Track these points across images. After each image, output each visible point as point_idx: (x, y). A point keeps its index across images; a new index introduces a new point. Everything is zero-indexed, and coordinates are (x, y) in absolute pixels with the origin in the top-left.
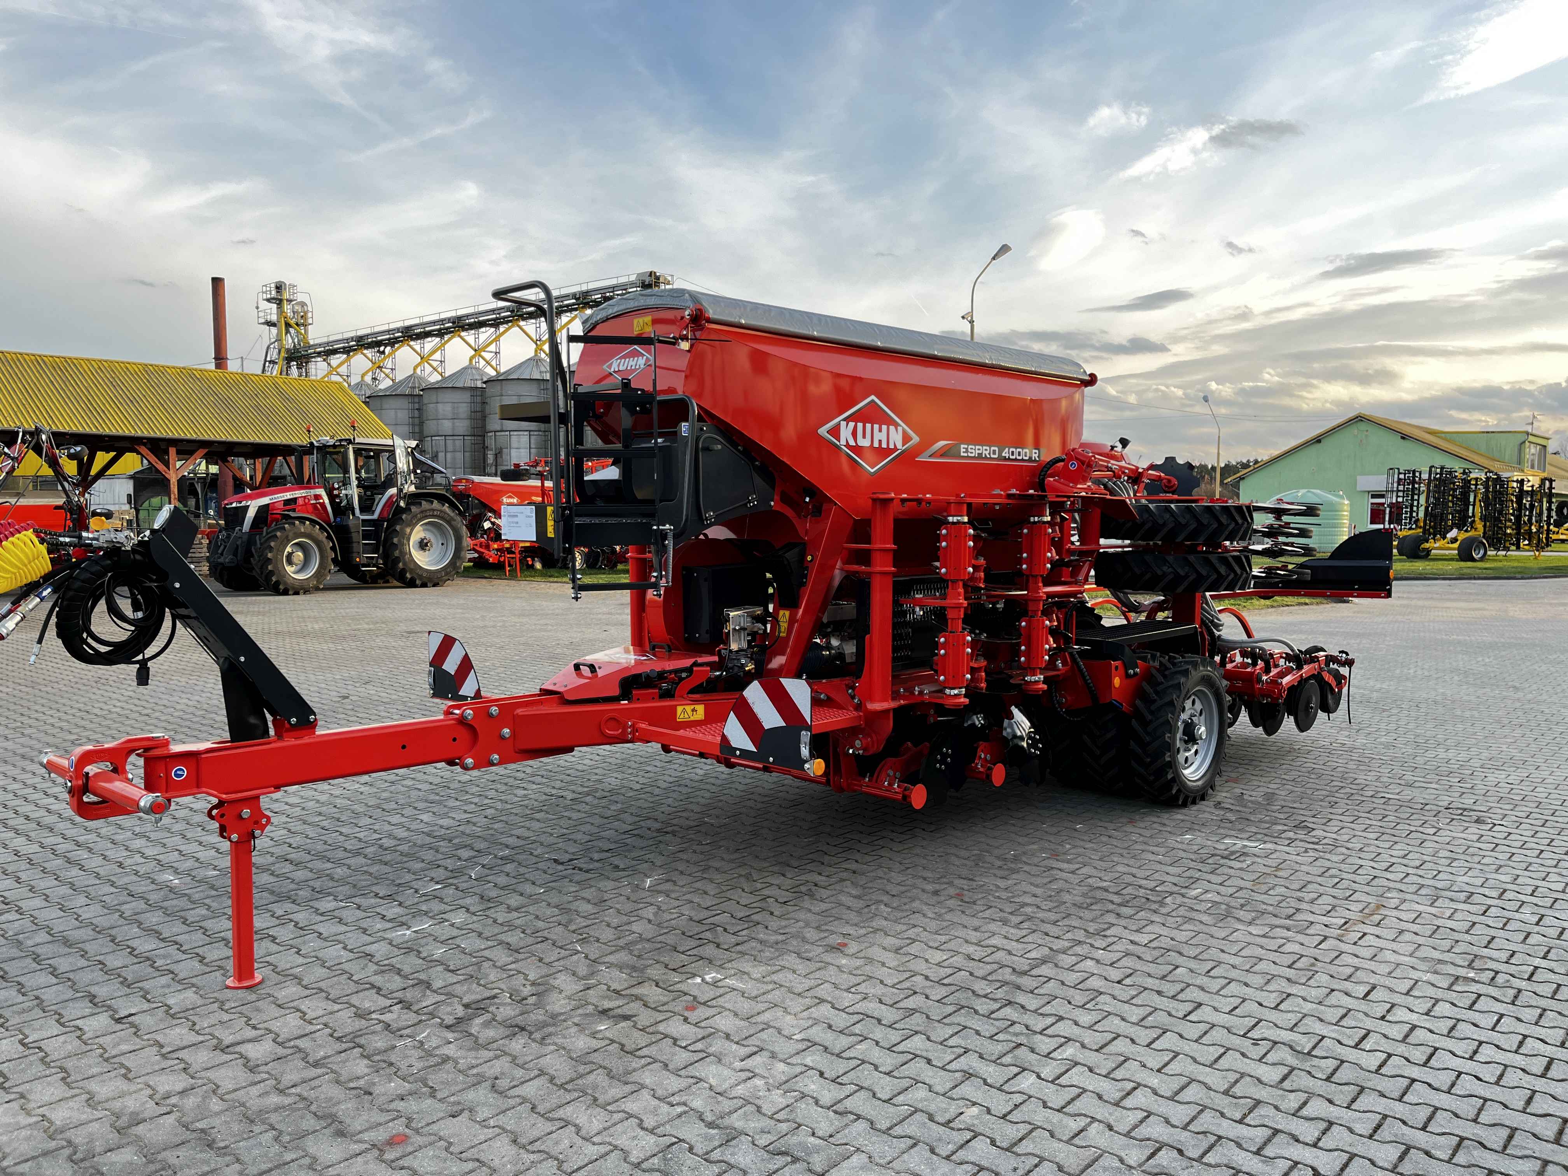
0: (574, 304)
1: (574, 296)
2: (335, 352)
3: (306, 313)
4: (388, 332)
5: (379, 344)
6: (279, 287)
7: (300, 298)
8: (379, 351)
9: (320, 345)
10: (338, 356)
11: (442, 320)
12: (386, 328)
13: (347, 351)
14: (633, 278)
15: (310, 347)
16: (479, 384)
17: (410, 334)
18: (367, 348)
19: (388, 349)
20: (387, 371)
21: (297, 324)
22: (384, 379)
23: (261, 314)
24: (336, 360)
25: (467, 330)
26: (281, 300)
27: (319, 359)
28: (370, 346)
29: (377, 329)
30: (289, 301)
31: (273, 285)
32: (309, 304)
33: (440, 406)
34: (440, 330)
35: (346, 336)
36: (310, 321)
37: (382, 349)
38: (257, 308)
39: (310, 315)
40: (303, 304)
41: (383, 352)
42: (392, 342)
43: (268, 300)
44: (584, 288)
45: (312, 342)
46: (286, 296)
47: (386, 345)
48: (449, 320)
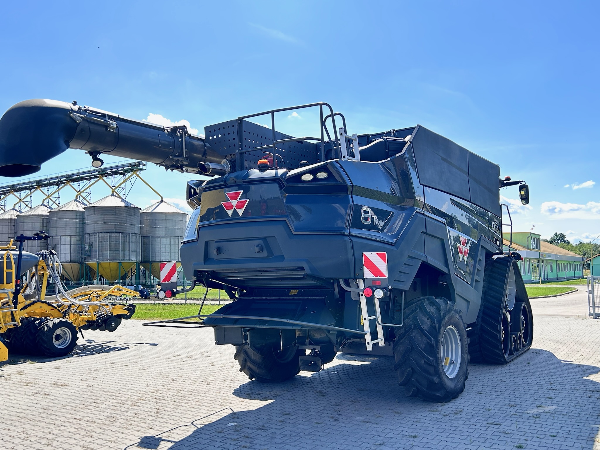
0: (97, 175)
1: (97, 171)
11: (31, 182)
19: (2, 196)
34: (29, 186)
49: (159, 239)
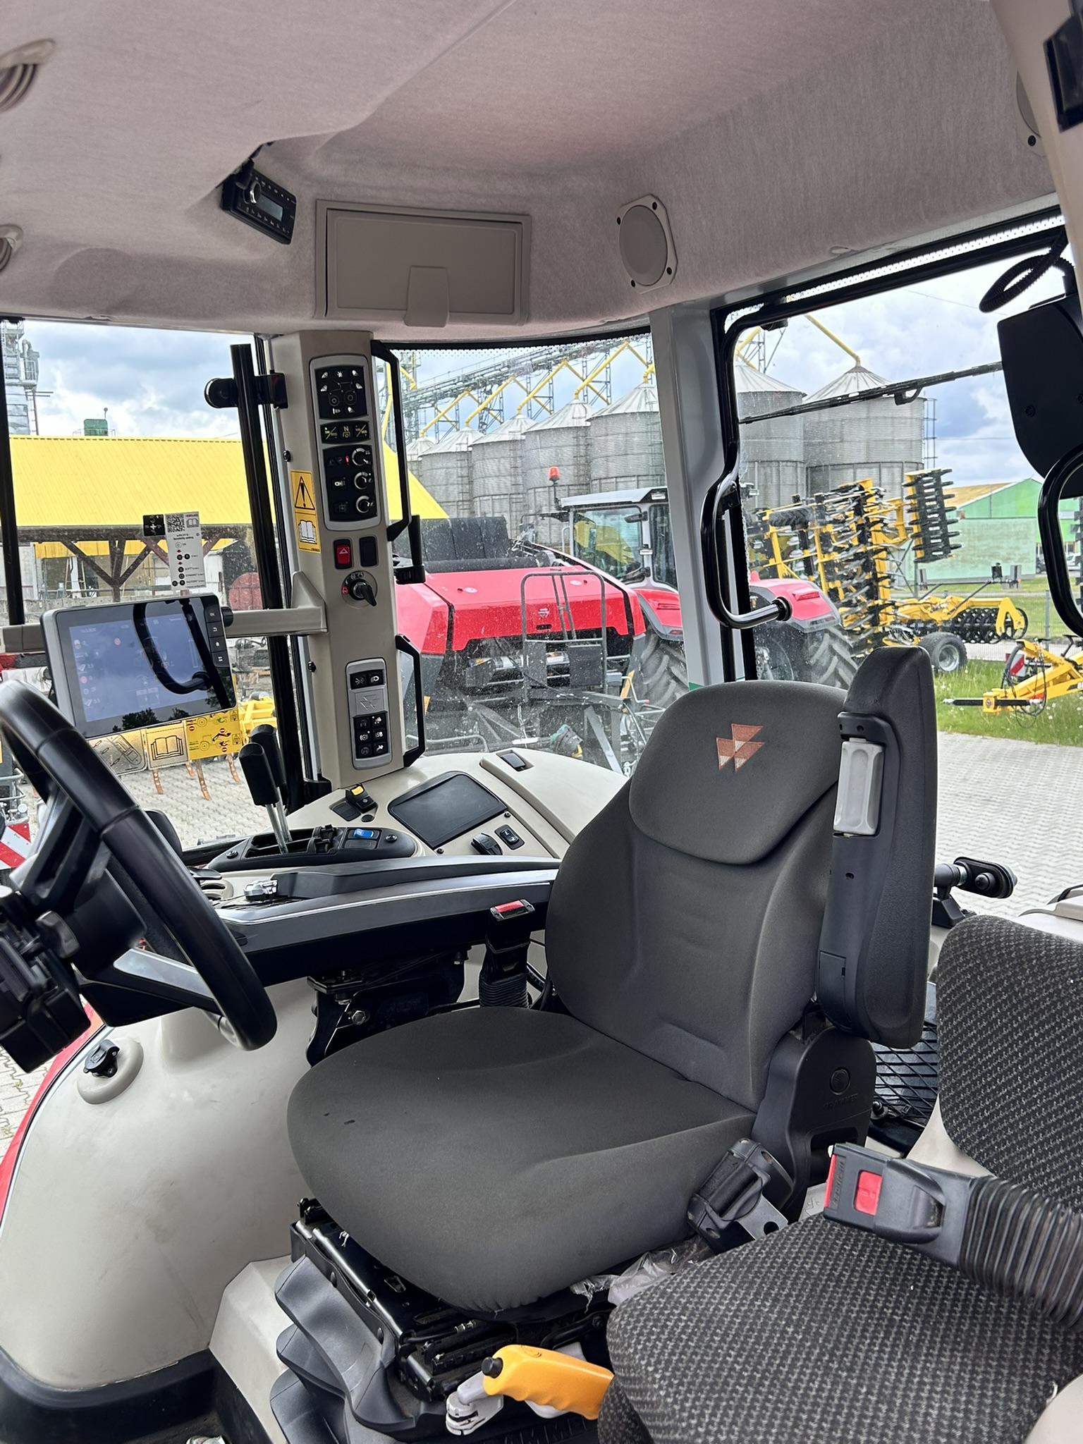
2: (442, 396)
5: (483, 383)
8: (485, 392)
10: (445, 400)
13: (457, 394)
18: (474, 389)
19: (495, 389)
20: (495, 413)
22: (492, 422)
24: (444, 405)
25: (576, 357)
28: (475, 387)
37: (488, 388)
41: (490, 392)
42: (499, 381)
47: (492, 383)
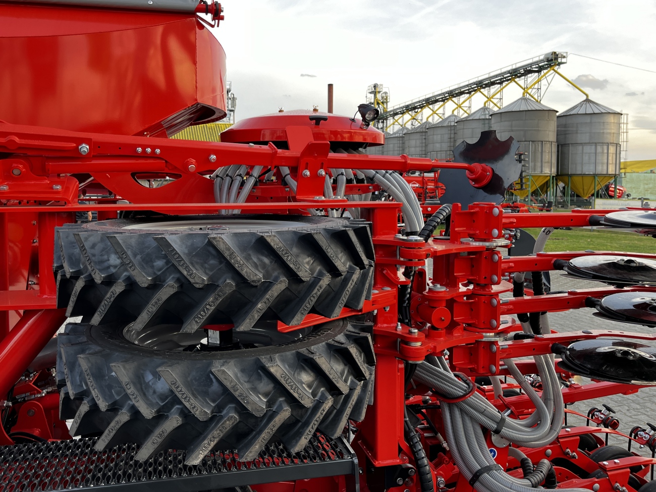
0: (509, 77)
1: (509, 72)
2: (396, 114)
3: (387, 97)
4: (419, 102)
5: (415, 108)
6: (375, 87)
7: (384, 90)
8: (415, 112)
9: (391, 111)
10: (398, 116)
11: (443, 93)
12: (418, 100)
13: (403, 113)
14: (542, 58)
15: (387, 112)
16: (453, 124)
17: (430, 102)
18: (410, 111)
21: (383, 103)
23: (368, 100)
24: (396, 117)
26: (376, 92)
27: (392, 118)
28: (412, 109)
29: (414, 101)
30: (379, 92)
31: (372, 86)
32: (388, 93)
33: (435, 136)
34: (442, 98)
35: (401, 106)
36: (388, 101)
37: (416, 110)
38: (366, 97)
39: (388, 98)
40: (386, 93)
41: (417, 112)
42: (422, 107)
43: (370, 93)
44: (514, 67)
45: (389, 110)
46: (378, 90)
47: (418, 108)
48: (446, 93)
49: (580, 147)
